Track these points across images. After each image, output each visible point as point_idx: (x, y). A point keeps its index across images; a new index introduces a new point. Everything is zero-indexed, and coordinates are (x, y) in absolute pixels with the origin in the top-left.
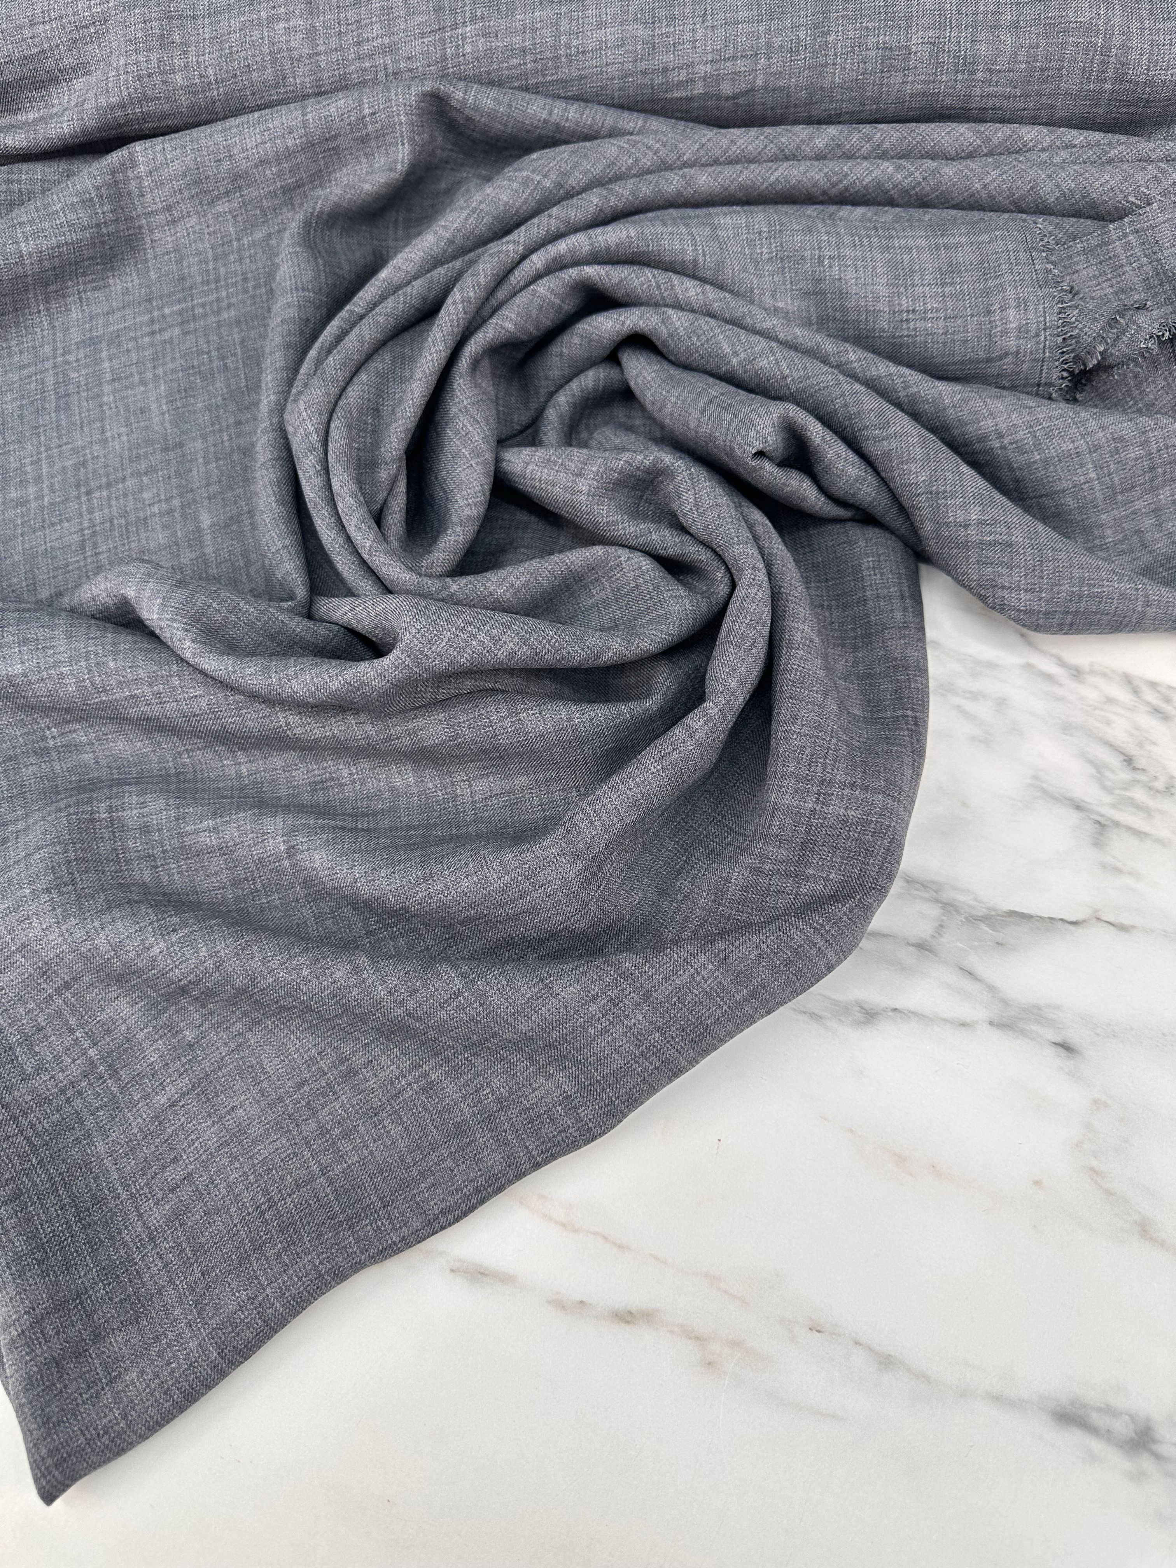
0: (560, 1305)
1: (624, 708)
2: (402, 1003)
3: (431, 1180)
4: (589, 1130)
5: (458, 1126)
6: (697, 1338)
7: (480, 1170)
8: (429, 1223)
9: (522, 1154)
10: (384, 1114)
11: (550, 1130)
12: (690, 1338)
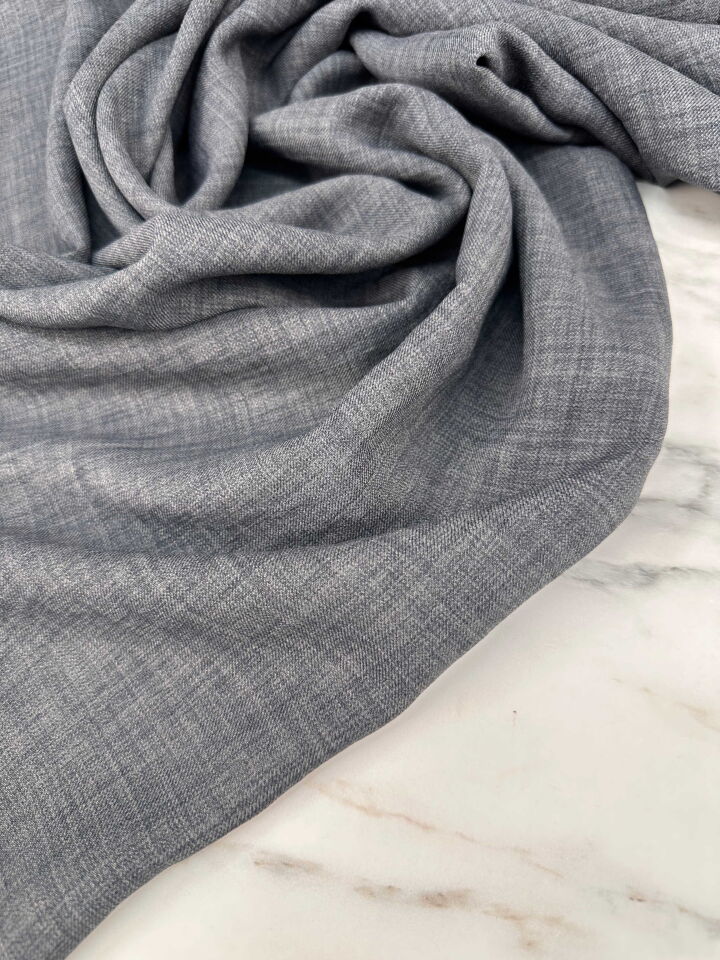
0: (367, 891)
1: (380, 309)
2: (182, 599)
3: (226, 774)
4: (382, 711)
5: (250, 718)
6: (513, 918)
7: (273, 761)
8: (227, 818)
9: (315, 741)
10: (179, 712)
11: (341, 714)
12: (506, 918)
